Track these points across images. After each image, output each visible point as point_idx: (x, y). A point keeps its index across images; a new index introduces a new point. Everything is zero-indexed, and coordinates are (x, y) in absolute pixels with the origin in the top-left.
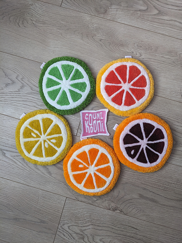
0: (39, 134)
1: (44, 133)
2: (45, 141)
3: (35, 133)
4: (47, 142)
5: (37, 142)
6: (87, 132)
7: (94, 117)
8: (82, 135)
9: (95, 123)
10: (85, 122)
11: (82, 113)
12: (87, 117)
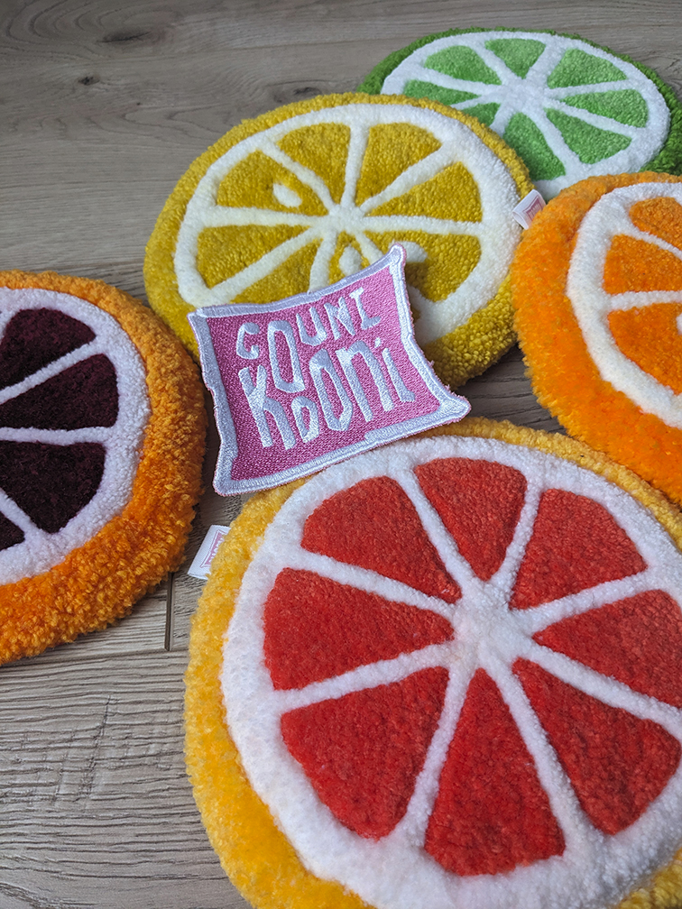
0: (323, 193)
1: (356, 197)
2: (345, 241)
3: (299, 187)
4: (357, 247)
5: (290, 232)
6: (266, 442)
7: (312, 333)
8: (228, 467)
9: (322, 370)
10: (243, 374)
11: (207, 319)
12: (250, 341)
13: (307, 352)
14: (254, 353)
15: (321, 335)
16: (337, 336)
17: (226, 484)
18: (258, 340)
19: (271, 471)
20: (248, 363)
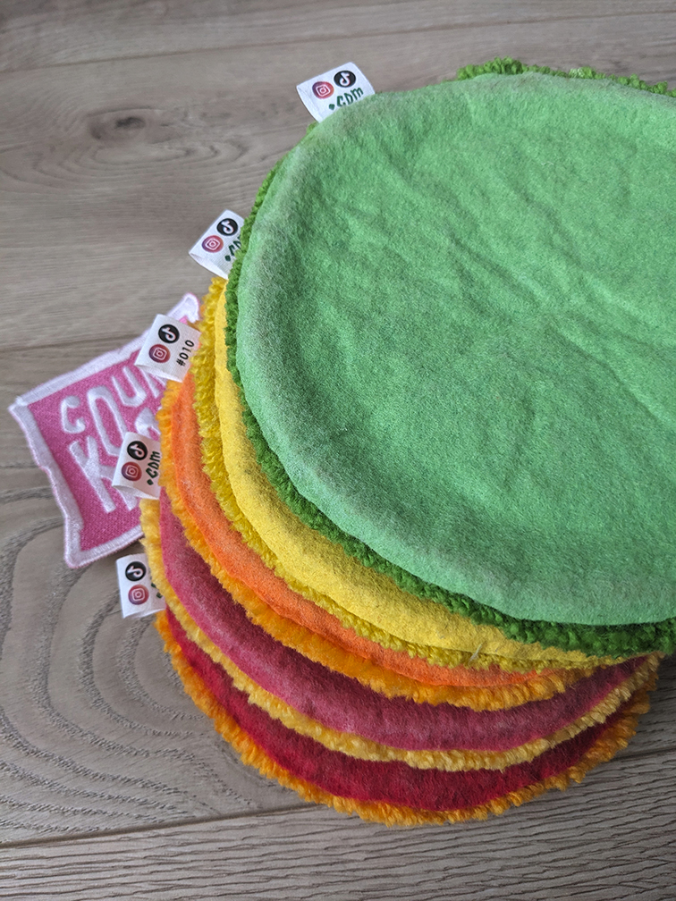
6: (108, 507)
7: (130, 394)
8: (76, 540)
9: (149, 429)
10: (73, 448)
11: (28, 406)
12: (73, 415)
13: (130, 414)
14: (80, 426)
15: (140, 396)
16: (156, 394)
17: (79, 556)
18: (81, 412)
19: (118, 533)
20: (76, 437)
